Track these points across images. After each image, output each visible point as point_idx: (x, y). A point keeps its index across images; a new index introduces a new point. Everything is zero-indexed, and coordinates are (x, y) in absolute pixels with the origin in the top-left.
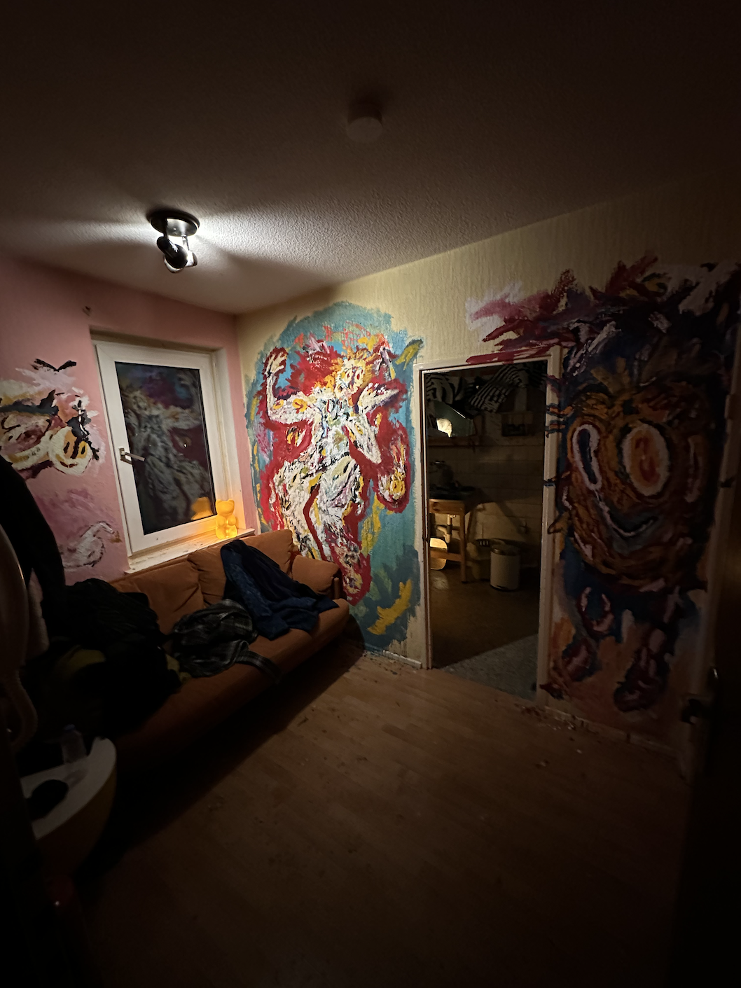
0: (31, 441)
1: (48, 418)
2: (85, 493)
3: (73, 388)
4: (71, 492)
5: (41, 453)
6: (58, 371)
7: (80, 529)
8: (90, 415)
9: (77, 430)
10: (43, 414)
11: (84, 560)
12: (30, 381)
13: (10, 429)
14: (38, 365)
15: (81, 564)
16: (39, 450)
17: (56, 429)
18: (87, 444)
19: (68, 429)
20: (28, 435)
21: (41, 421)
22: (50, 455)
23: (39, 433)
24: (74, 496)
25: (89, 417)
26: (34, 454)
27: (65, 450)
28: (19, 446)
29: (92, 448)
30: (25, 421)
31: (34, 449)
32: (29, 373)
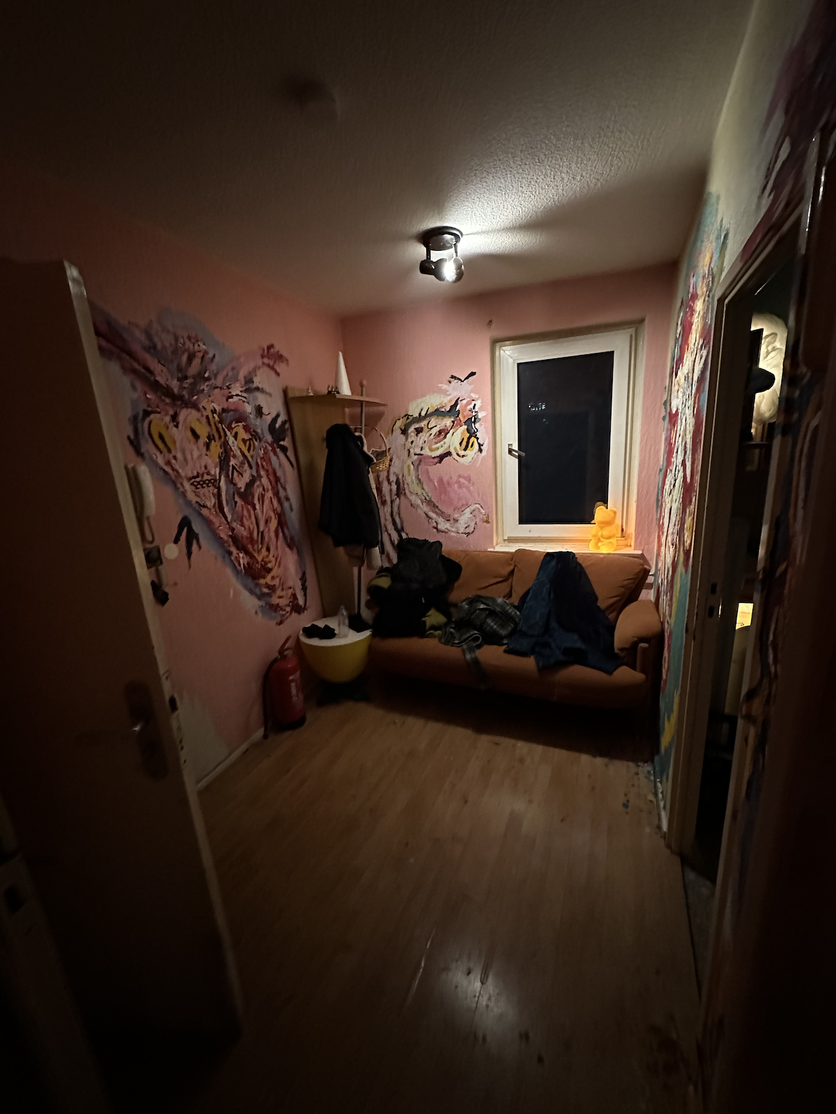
0: (442, 437)
1: (453, 420)
2: (469, 479)
3: (472, 394)
4: (460, 476)
5: (446, 446)
6: (462, 381)
7: (463, 505)
8: (480, 415)
9: (470, 428)
10: (450, 417)
11: (462, 530)
12: (445, 393)
13: (431, 428)
14: (452, 380)
15: (460, 532)
16: (445, 443)
17: (457, 428)
18: (476, 440)
19: (465, 427)
20: (440, 432)
21: (448, 422)
22: (451, 448)
23: (446, 431)
24: (462, 480)
25: (479, 417)
26: (442, 446)
27: (461, 444)
28: (435, 440)
29: (479, 443)
30: (440, 423)
31: (442, 443)
32: (444, 386)
